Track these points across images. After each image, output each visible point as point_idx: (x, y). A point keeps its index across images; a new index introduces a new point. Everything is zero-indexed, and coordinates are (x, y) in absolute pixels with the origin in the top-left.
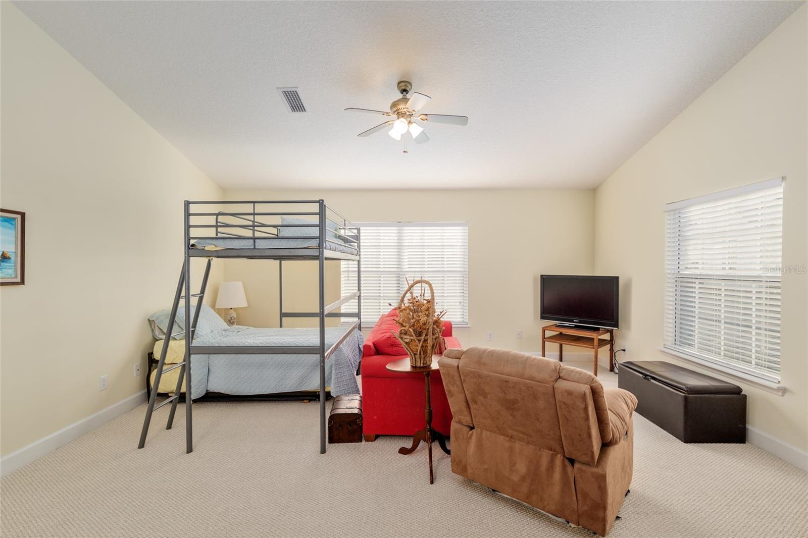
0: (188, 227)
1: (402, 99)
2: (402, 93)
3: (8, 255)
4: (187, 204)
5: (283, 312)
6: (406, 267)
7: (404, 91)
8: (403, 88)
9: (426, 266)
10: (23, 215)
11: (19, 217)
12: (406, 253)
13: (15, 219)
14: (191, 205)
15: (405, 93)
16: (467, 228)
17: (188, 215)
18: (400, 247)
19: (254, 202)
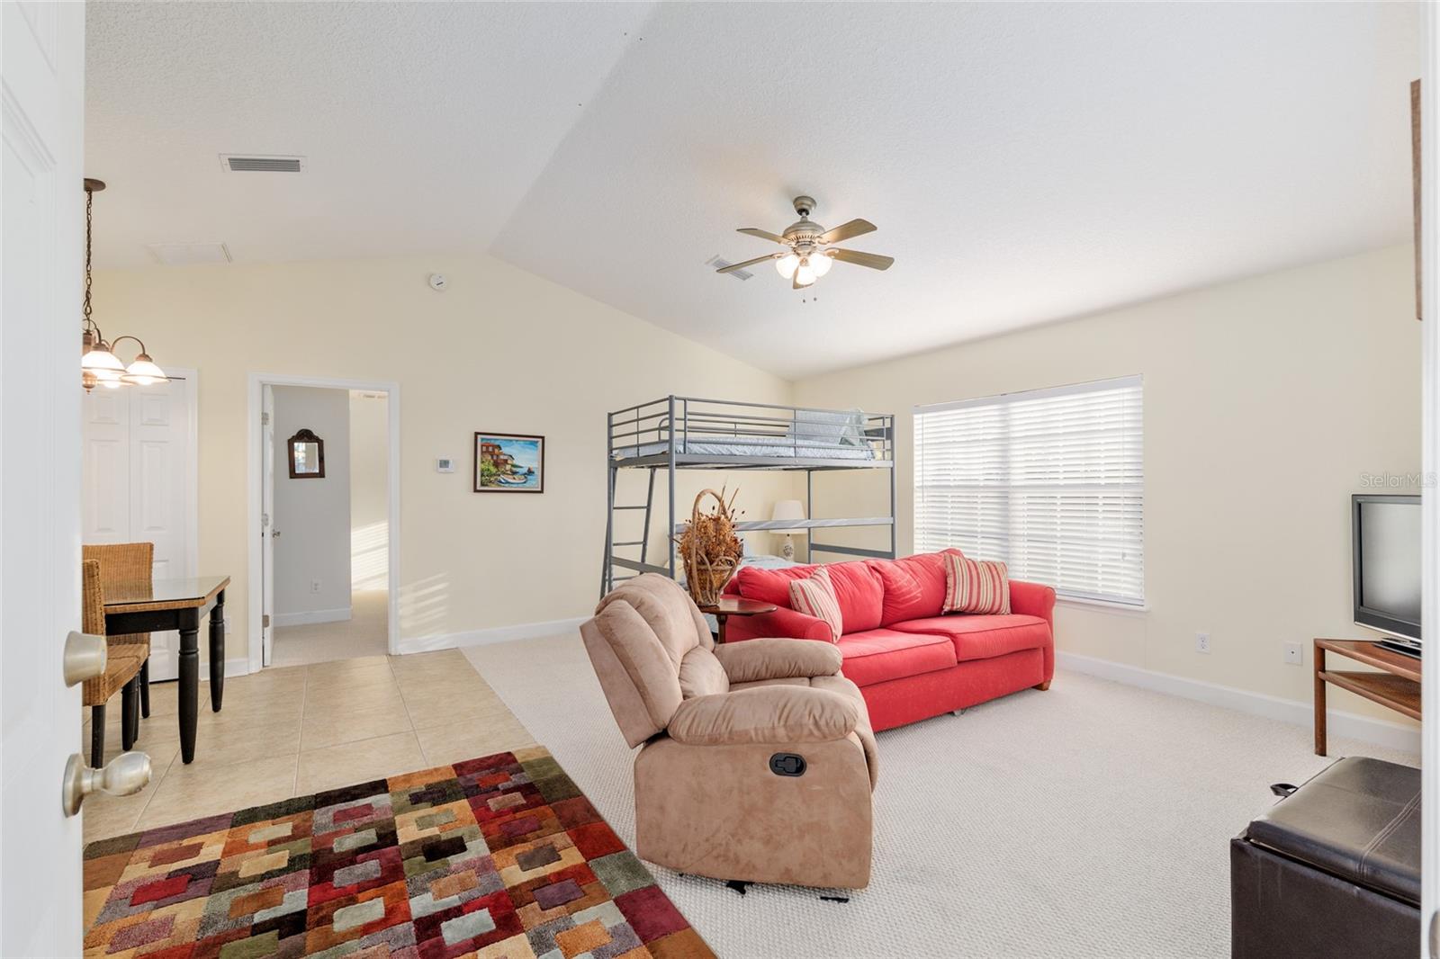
0: (611, 438)
1: (801, 222)
2: (801, 214)
3: (533, 470)
4: (610, 415)
5: (812, 542)
6: (1018, 477)
7: (801, 211)
8: (799, 207)
9: (1061, 476)
10: (543, 438)
11: (540, 440)
12: (1018, 450)
13: (537, 442)
14: (614, 416)
15: (804, 214)
16: (1141, 389)
17: (610, 426)
18: (1005, 441)
19: (637, 407)
